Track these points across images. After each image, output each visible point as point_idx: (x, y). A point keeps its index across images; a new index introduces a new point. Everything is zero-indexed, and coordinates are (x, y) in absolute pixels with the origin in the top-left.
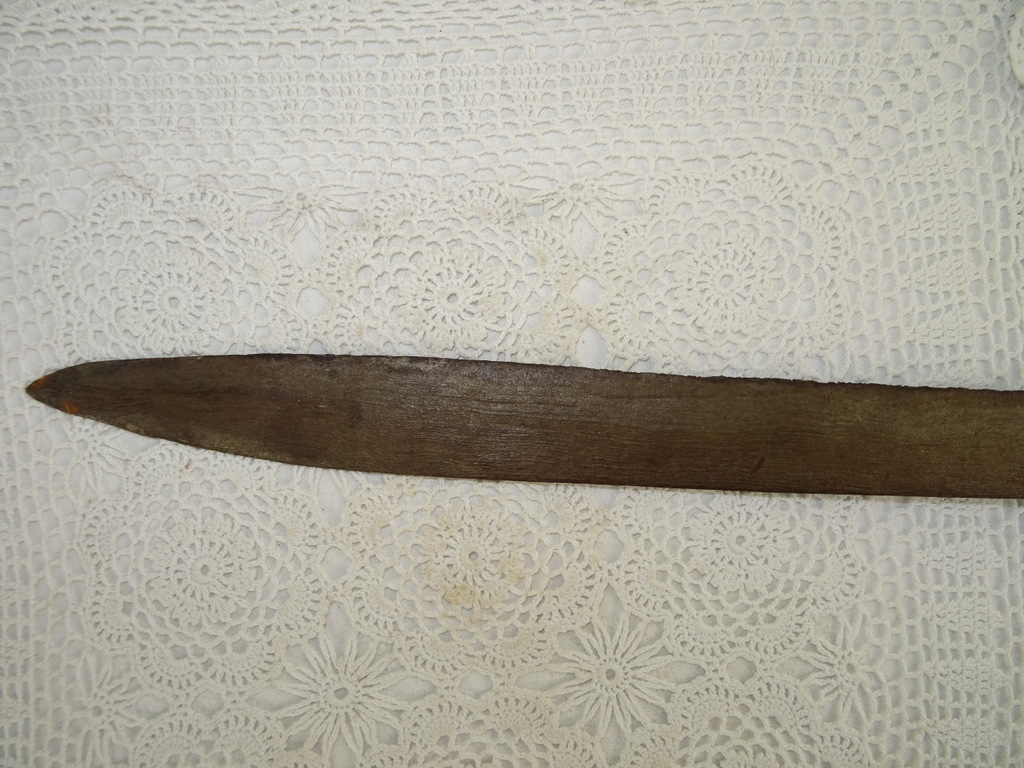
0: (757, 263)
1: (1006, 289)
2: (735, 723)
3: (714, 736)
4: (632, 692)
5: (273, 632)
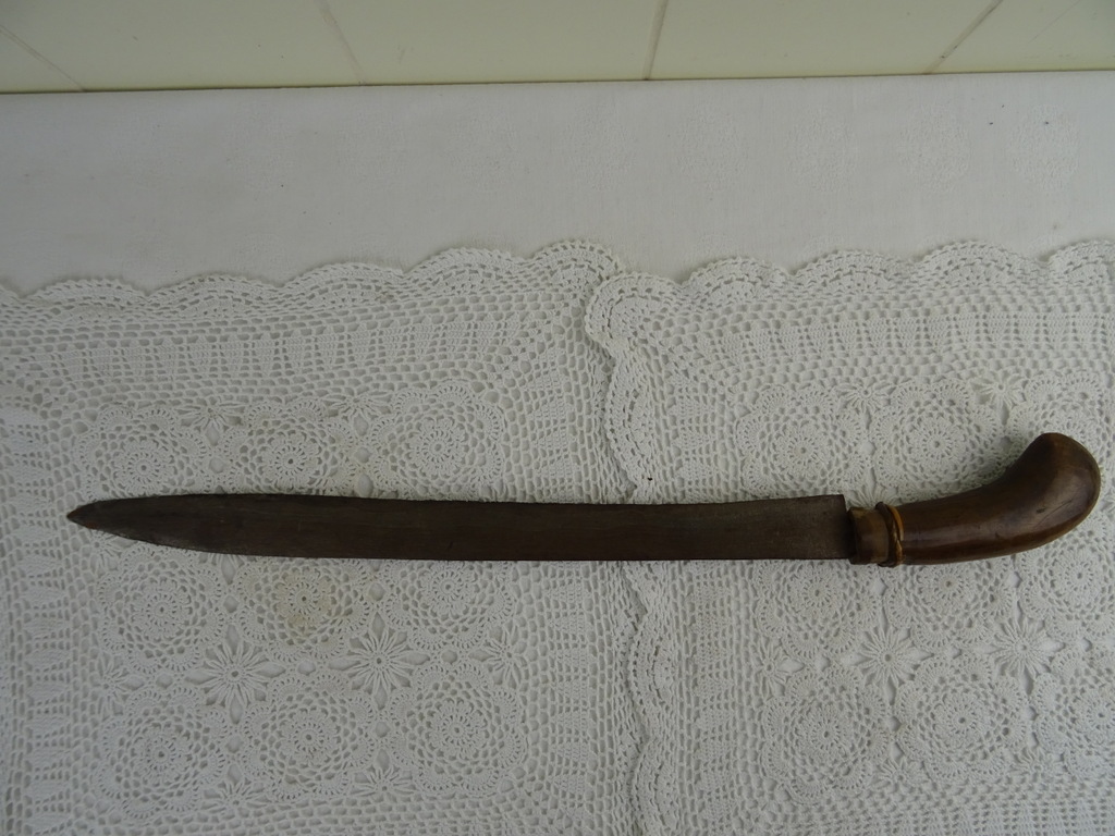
0: (454, 438)
1: (590, 447)
2: (447, 687)
3: (435, 693)
4: (391, 670)
5: (199, 642)
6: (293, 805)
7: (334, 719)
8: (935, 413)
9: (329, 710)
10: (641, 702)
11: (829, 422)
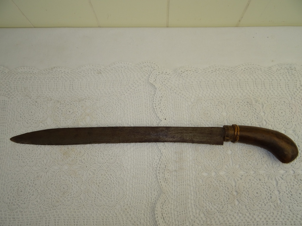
2: (105, 175)
3: (101, 177)
4: (89, 169)
5: (38, 159)
6: (56, 209)
7: (72, 183)
8: (243, 105)
9: (71, 180)
10: (161, 182)
11: (214, 107)
